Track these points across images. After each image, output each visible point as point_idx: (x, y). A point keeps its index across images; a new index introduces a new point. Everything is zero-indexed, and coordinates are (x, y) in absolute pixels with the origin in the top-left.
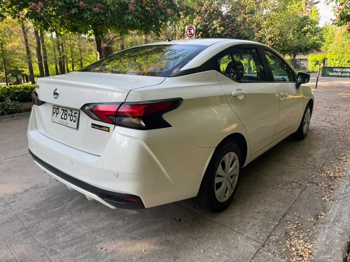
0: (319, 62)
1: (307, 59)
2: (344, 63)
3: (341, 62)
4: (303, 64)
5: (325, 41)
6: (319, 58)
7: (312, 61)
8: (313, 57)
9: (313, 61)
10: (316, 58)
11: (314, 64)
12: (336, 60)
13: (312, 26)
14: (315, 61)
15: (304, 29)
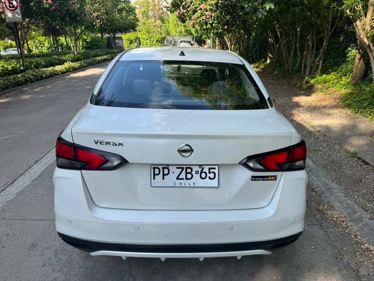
0: (132, 41)
1: (121, 37)
2: (153, 43)
3: (151, 41)
4: (118, 43)
5: (139, 21)
6: (132, 37)
7: (126, 40)
8: (127, 36)
9: (128, 40)
10: (129, 37)
11: (128, 43)
12: (147, 39)
13: (126, 5)
14: (129, 40)
15: (119, 7)
